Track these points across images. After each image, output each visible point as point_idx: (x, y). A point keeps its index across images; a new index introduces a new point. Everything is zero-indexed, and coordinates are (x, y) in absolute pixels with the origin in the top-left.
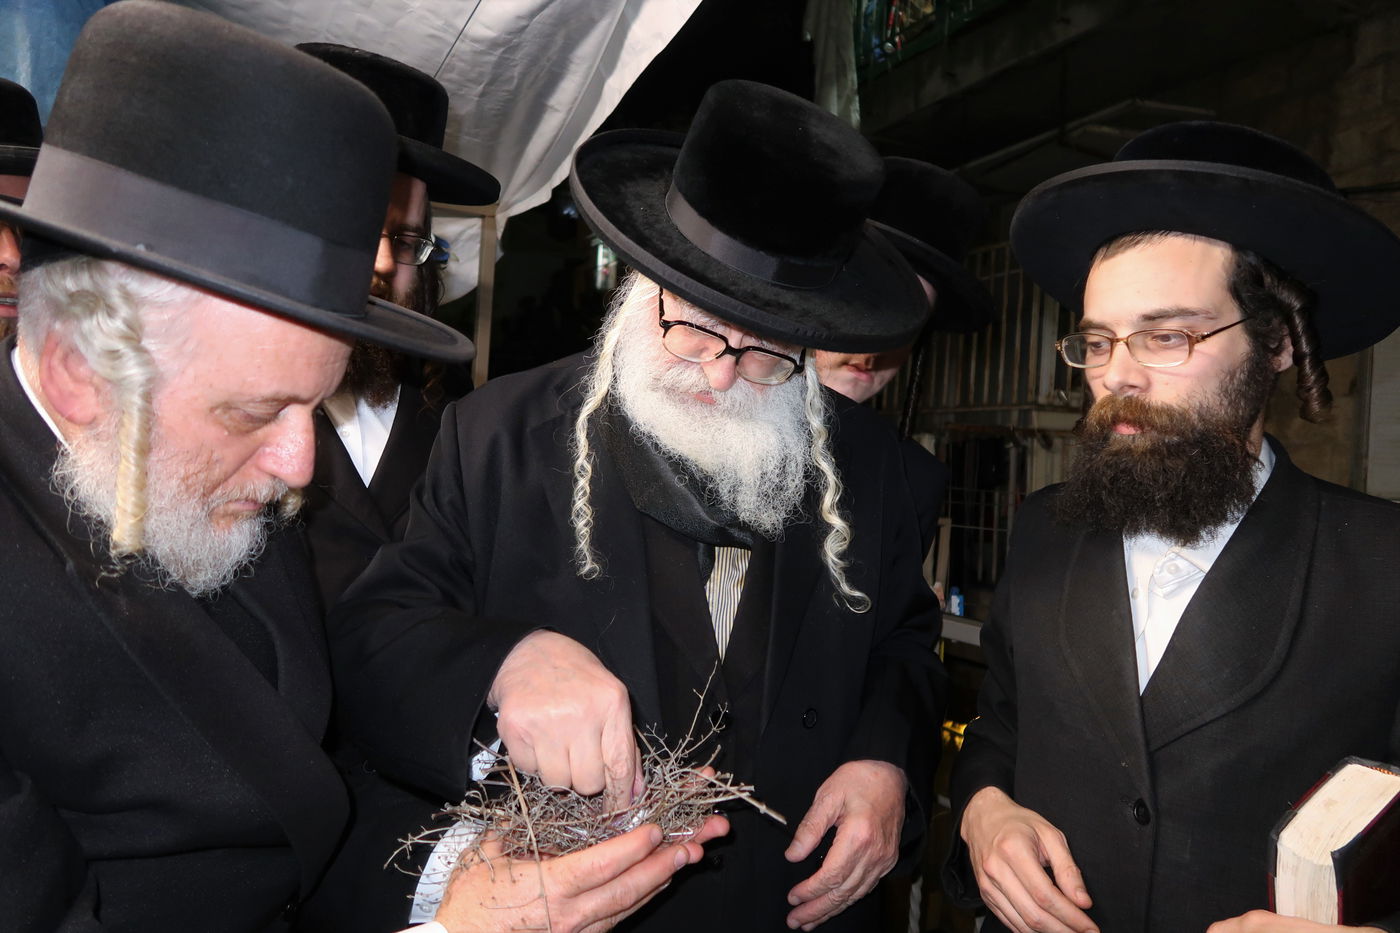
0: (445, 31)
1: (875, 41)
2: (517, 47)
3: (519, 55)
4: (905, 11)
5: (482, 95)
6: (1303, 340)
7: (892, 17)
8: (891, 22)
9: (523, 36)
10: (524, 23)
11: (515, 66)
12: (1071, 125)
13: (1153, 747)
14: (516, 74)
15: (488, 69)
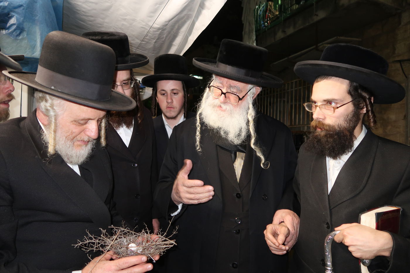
0: (146, 26)
1: (262, 22)
2: (165, 29)
3: (165, 32)
4: (270, 14)
5: (155, 42)
6: (369, 106)
7: (267, 16)
8: (266, 17)
9: (167, 26)
10: (167, 23)
11: (164, 34)
12: (319, 45)
13: (331, 208)
14: (164, 36)
15: (157, 36)
